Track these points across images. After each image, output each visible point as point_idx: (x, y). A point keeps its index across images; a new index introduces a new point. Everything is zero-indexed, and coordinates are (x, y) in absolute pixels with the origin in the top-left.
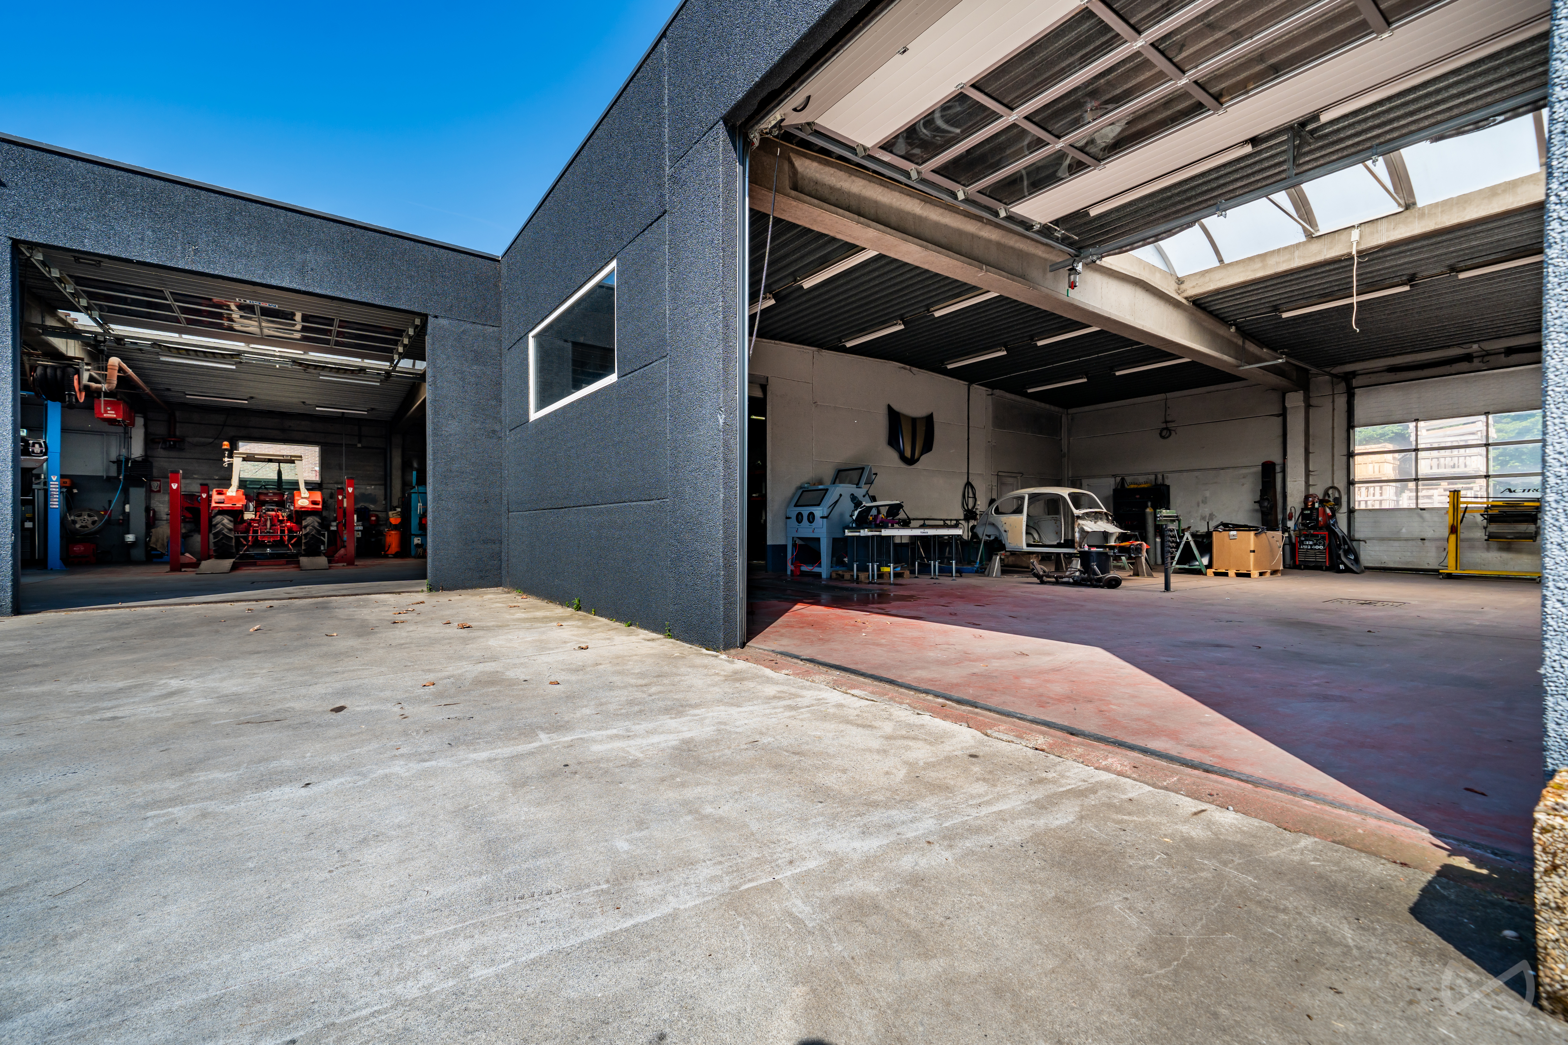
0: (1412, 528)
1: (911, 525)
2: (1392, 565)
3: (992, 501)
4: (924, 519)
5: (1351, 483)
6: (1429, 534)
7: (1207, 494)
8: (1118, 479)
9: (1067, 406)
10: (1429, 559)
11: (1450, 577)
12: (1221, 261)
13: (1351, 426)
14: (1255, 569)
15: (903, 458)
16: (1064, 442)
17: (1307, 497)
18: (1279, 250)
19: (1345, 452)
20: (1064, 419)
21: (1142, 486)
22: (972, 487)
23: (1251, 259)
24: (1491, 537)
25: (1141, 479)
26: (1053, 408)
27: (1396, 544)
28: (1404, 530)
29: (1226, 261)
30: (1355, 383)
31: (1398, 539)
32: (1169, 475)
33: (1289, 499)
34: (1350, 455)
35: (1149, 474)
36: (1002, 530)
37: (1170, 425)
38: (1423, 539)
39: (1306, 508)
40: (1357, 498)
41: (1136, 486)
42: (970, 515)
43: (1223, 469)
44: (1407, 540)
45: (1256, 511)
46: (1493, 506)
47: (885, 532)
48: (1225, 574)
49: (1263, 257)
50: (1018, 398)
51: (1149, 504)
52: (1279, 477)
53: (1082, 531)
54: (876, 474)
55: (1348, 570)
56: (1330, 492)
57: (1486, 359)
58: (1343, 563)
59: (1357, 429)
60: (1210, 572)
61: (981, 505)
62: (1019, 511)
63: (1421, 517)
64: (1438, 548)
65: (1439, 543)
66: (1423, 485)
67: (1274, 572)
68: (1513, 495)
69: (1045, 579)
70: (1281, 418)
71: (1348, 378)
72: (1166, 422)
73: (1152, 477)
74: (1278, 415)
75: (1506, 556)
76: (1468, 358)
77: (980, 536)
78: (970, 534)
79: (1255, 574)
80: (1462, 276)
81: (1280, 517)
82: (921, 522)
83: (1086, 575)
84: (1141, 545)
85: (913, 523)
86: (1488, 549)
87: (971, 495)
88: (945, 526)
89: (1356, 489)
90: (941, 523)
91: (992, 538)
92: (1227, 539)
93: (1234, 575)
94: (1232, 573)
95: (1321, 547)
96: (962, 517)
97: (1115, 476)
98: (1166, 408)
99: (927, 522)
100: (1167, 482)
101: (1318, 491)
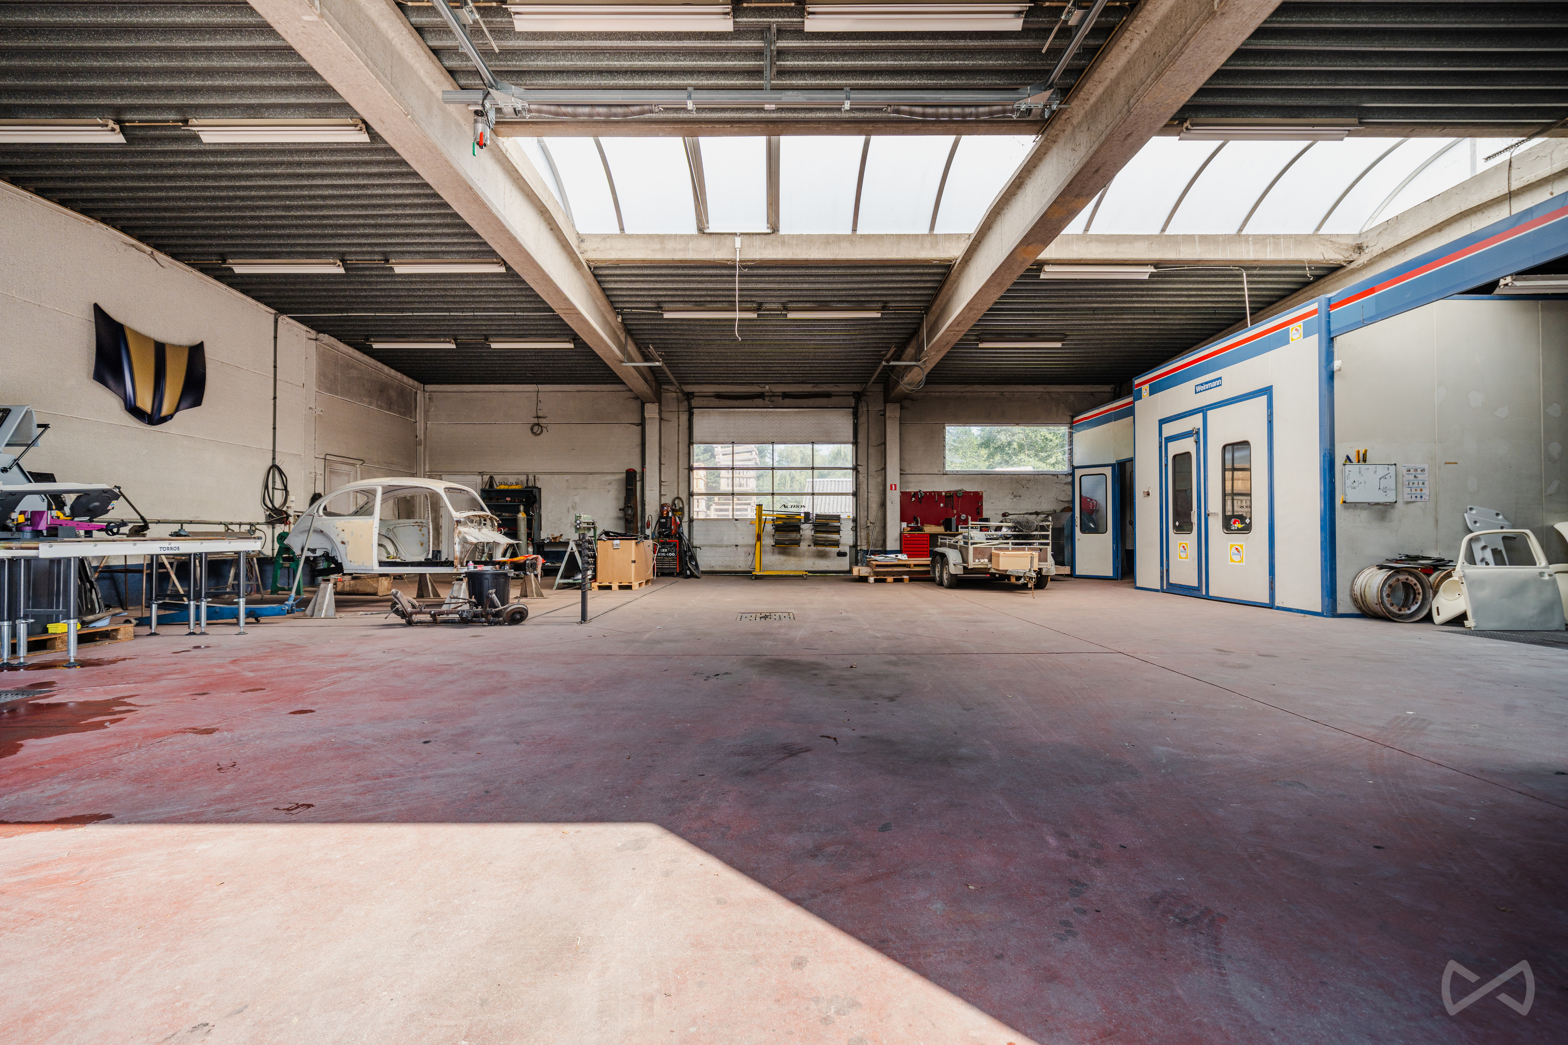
0: (733, 536)
1: (149, 533)
2: (717, 569)
3: (316, 497)
4: (182, 523)
5: (691, 494)
6: (740, 542)
7: (577, 499)
8: (486, 478)
9: (425, 378)
10: (741, 563)
11: (758, 578)
12: (622, 229)
13: (691, 443)
14: (636, 580)
15: (134, 410)
16: (420, 426)
17: (662, 506)
18: (676, 236)
19: (687, 466)
20: (420, 394)
21: (513, 487)
22: (281, 472)
23: (651, 237)
24: (777, 543)
25: (512, 479)
26: (405, 379)
27: (720, 550)
28: (725, 538)
29: (627, 232)
30: (694, 402)
31: (721, 546)
32: (540, 477)
33: (647, 507)
34: (690, 469)
35: (519, 474)
36: (337, 541)
37: (542, 421)
38: (737, 546)
39: (661, 516)
40: (696, 509)
41: (506, 487)
42: (277, 516)
43: (591, 474)
44: (727, 546)
45: (619, 518)
46: (778, 518)
47: (47, 551)
48: (609, 588)
49: (662, 238)
50: (357, 354)
51: (522, 508)
52: (639, 484)
53: (465, 541)
54: (45, 426)
55: (692, 575)
56: (676, 502)
57: (773, 398)
58: (689, 569)
59: (695, 446)
60: (595, 585)
61: (298, 502)
62: (364, 511)
63: (736, 526)
64: (745, 552)
65: (746, 549)
66: (738, 500)
67: (647, 582)
68: (786, 510)
69: (415, 618)
70: (640, 427)
71: (689, 396)
72: (538, 417)
73: (524, 478)
74: (638, 425)
75: (783, 558)
76: (761, 396)
77: (297, 552)
78: (277, 546)
79: (635, 585)
80: (791, 315)
81: (639, 525)
82: (176, 528)
83: (480, 609)
84: (536, 559)
85: (153, 531)
86: (773, 553)
87: (279, 485)
88: (228, 534)
89: (695, 501)
90: (222, 529)
91: (319, 553)
92: (610, 549)
93: (617, 588)
94: (615, 586)
95: (673, 554)
96: (263, 519)
97: (481, 474)
98: (538, 402)
99: (188, 528)
100: (538, 485)
101: (667, 500)
